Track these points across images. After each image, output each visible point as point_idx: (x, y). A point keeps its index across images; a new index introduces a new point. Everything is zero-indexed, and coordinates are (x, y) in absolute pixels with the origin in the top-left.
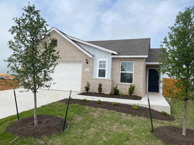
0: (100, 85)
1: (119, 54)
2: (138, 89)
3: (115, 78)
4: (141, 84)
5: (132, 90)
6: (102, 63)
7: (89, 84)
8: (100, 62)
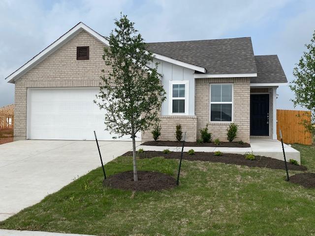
0: (179, 127)
1: (207, 72)
2: (242, 131)
3: (201, 114)
4: (246, 122)
5: (232, 132)
6: (179, 89)
7: (159, 125)
8: (175, 86)
